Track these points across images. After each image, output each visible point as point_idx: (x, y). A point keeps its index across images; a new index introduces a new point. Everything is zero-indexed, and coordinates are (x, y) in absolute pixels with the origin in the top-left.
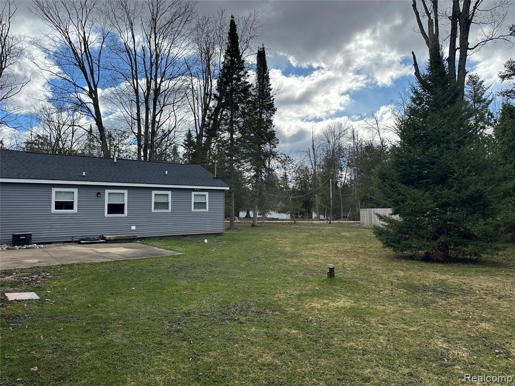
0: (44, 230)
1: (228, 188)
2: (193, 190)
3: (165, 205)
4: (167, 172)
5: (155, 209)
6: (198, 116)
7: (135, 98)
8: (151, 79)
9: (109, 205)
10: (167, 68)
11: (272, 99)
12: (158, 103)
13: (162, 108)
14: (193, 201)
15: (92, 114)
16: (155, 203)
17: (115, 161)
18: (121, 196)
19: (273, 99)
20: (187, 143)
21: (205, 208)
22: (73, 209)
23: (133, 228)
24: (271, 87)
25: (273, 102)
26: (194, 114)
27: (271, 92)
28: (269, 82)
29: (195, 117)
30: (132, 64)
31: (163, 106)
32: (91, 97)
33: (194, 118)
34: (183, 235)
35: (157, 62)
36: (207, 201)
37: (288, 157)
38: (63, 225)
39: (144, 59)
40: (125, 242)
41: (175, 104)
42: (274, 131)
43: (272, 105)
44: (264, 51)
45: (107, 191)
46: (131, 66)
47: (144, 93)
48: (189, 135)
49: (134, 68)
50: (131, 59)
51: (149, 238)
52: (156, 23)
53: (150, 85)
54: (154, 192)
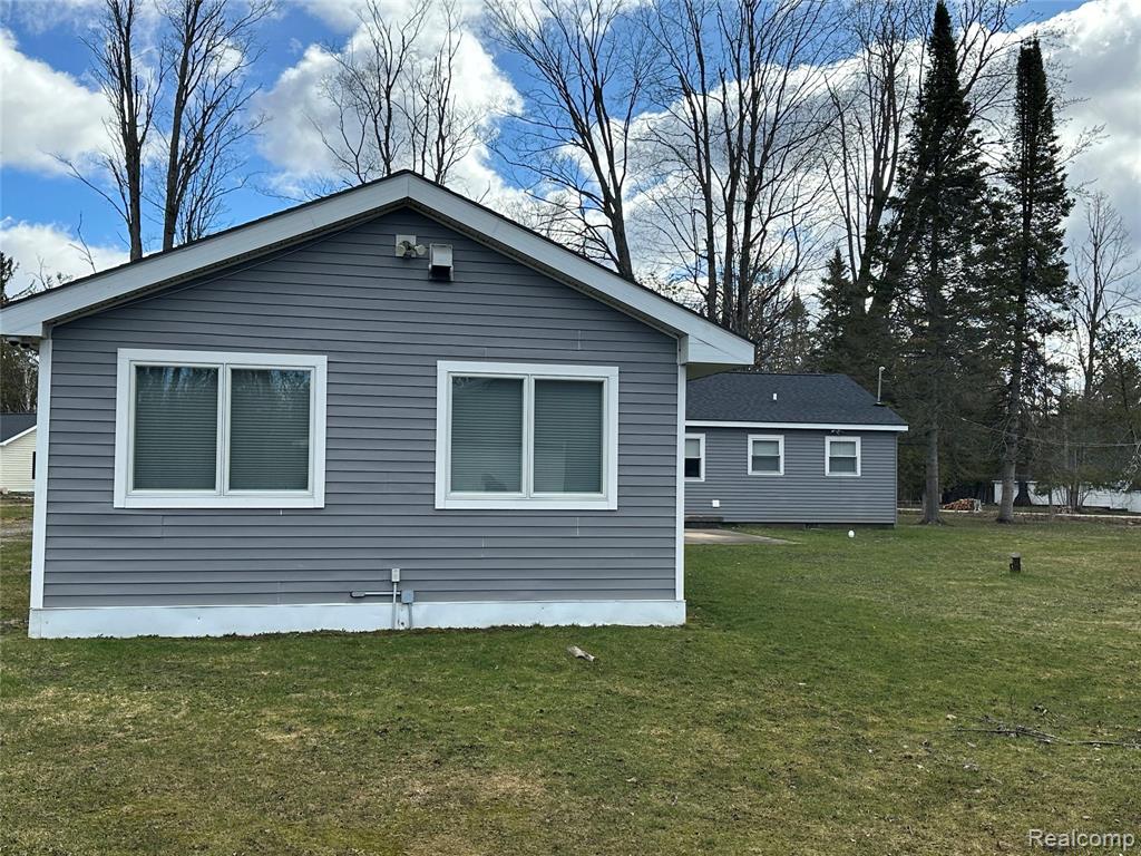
1: (906, 428)
2: (829, 432)
3: (773, 462)
4: (775, 395)
5: (753, 469)
6: (858, 228)
7: (702, 206)
8: (741, 149)
10: (780, 122)
11: (1060, 175)
12: (755, 212)
13: (764, 226)
15: (610, 254)
16: (753, 457)
18: (695, 444)
19: (1064, 176)
20: (829, 287)
21: (854, 470)
23: (716, 503)
24: (1057, 143)
25: (1062, 185)
26: (848, 221)
27: (1057, 156)
28: (1051, 132)
29: (849, 228)
30: (696, 126)
31: (770, 218)
32: (607, 211)
33: (846, 233)
34: (807, 524)
35: (755, 109)
36: (858, 454)
37: (1131, 325)
39: (723, 104)
40: (704, 527)
41: (795, 212)
42: (1063, 264)
43: (1060, 192)
44: (1037, 51)
46: (696, 131)
47: (724, 190)
48: (836, 266)
49: (702, 135)
50: (694, 113)
51: (744, 524)
52: (753, 14)
53: (739, 168)
54: (751, 438)
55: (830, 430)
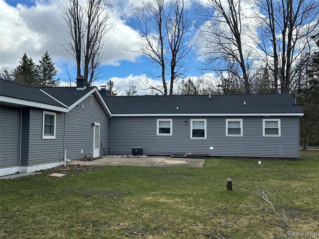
0: (152, 147)
2: (264, 117)
3: (238, 131)
5: (228, 134)
9: (193, 130)
14: (264, 127)
17: (210, 97)
18: (202, 124)
21: (277, 134)
22: (170, 133)
23: (212, 148)
34: (254, 157)
36: (279, 127)
38: (164, 144)
40: (199, 158)
45: (192, 120)
51: (224, 157)
54: (227, 120)
55: (264, 116)
